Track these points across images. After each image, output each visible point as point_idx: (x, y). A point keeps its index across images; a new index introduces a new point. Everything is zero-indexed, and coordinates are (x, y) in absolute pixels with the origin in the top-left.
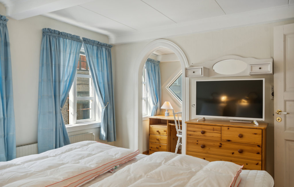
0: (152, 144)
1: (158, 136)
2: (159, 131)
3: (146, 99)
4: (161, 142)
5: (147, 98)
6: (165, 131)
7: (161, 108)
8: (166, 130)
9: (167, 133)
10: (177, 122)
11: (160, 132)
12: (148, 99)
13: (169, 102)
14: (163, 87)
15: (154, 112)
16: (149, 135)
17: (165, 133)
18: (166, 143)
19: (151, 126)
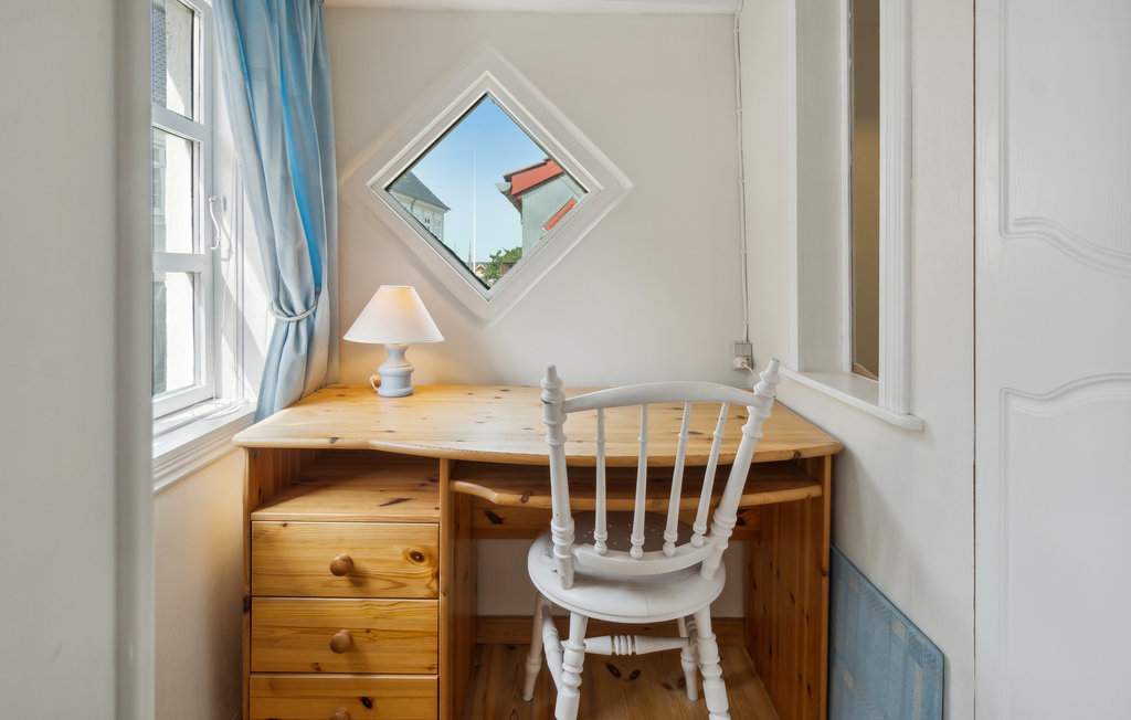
0: (273, 686)
1: (347, 610)
2: (357, 557)
3: (204, 269)
4: (375, 655)
5: (214, 258)
6: (417, 557)
7: (352, 336)
8: (433, 544)
9: (437, 576)
10: (581, 477)
11: (368, 567)
12: (228, 270)
13: (413, 289)
14: (343, 180)
15: (288, 378)
16: (247, 606)
17: (424, 569)
18: (430, 660)
19: (271, 516)
